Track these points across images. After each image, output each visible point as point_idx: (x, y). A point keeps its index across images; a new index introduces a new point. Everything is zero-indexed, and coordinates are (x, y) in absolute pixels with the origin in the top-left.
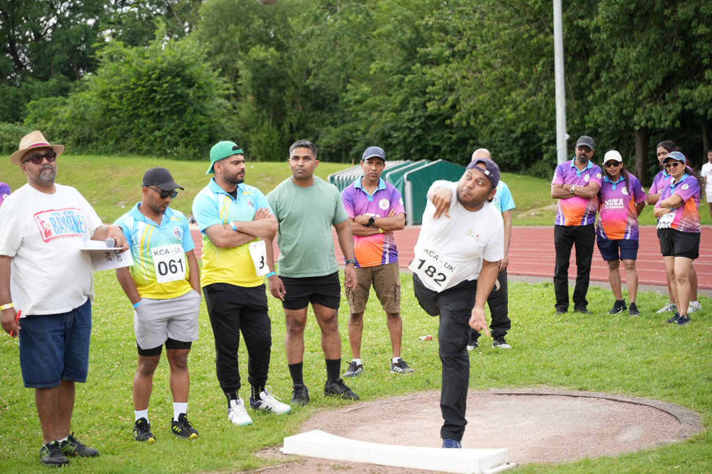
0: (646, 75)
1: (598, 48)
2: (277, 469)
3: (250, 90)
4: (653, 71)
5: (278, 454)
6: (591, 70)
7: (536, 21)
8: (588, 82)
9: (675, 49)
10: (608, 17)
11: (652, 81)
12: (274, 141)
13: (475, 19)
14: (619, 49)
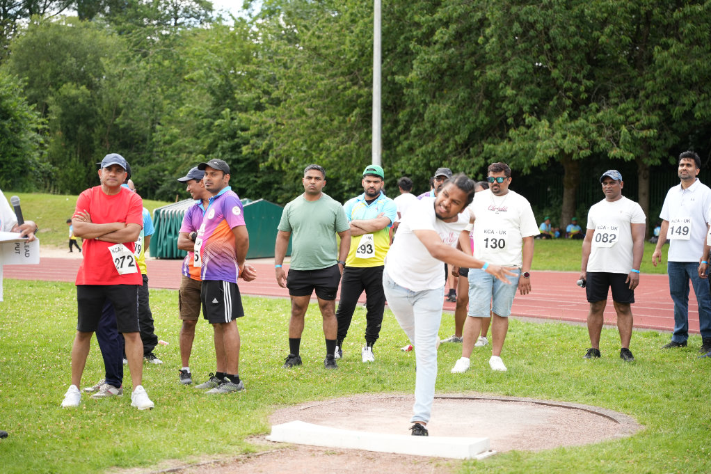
0: (453, 130)
1: (409, 102)
2: (274, 454)
3: (59, 126)
4: (460, 127)
5: (265, 441)
6: (401, 122)
7: (349, 74)
8: (396, 134)
9: (481, 107)
10: (421, 74)
11: (459, 136)
12: (81, 176)
13: (293, 69)
14: (431, 105)
